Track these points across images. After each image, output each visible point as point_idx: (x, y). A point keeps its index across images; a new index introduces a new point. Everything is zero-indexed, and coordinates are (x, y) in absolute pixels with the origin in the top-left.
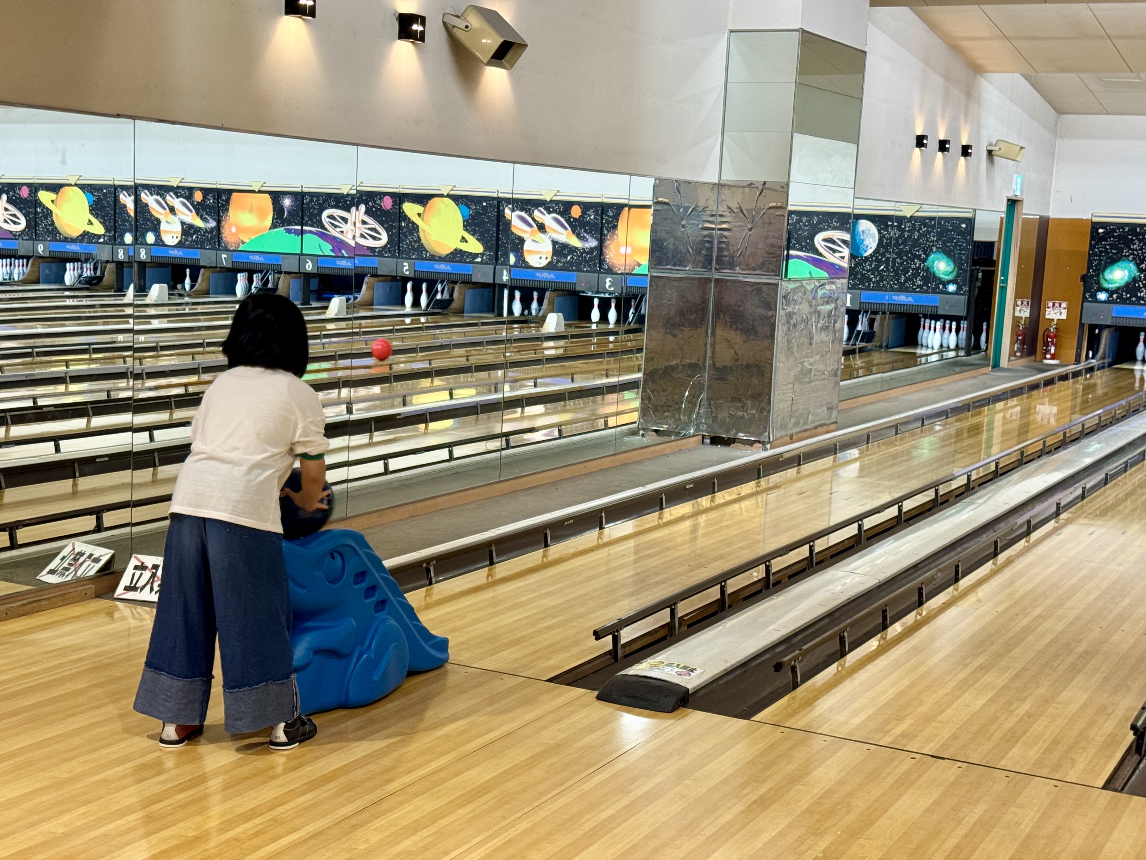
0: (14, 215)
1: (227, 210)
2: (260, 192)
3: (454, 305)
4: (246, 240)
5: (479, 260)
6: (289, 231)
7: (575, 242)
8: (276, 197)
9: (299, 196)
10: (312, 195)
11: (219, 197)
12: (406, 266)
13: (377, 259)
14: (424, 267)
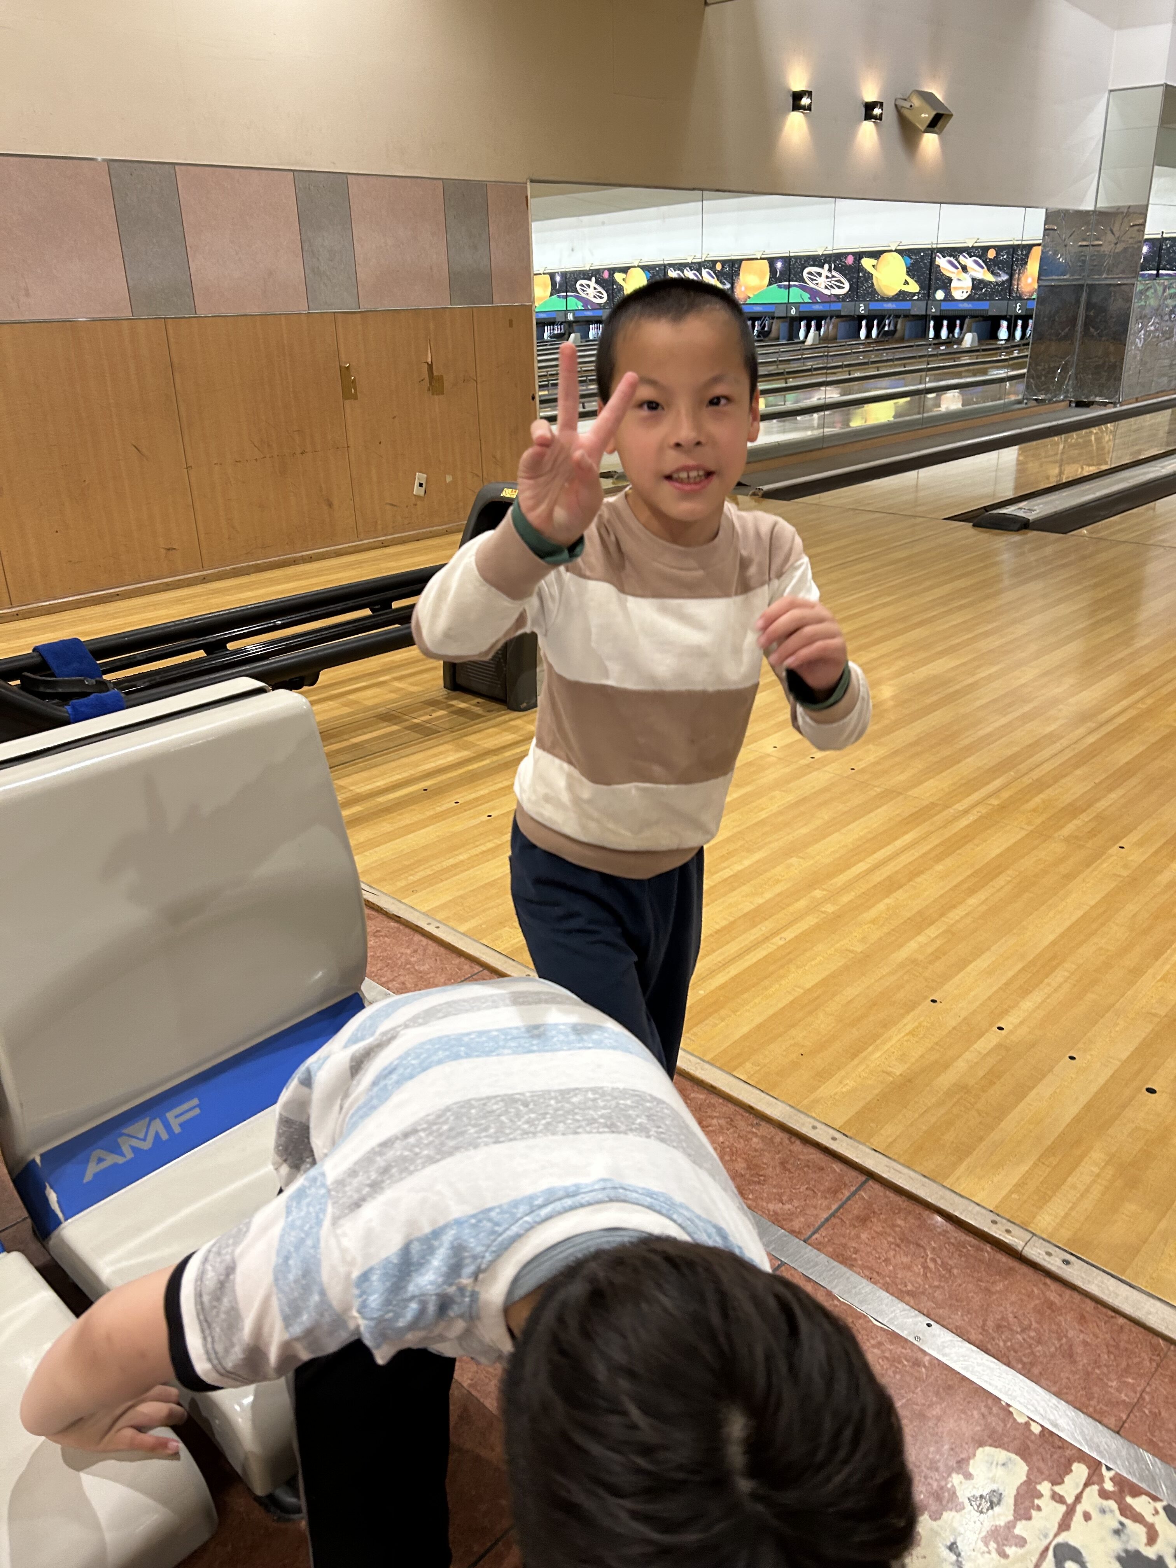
0: (600, 292)
1: (739, 274)
2: (761, 259)
3: (897, 335)
4: (751, 296)
5: (916, 297)
6: (780, 287)
7: (989, 277)
8: (772, 261)
9: (787, 260)
10: (796, 257)
11: (733, 265)
12: (862, 306)
13: (840, 304)
14: (875, 306)
